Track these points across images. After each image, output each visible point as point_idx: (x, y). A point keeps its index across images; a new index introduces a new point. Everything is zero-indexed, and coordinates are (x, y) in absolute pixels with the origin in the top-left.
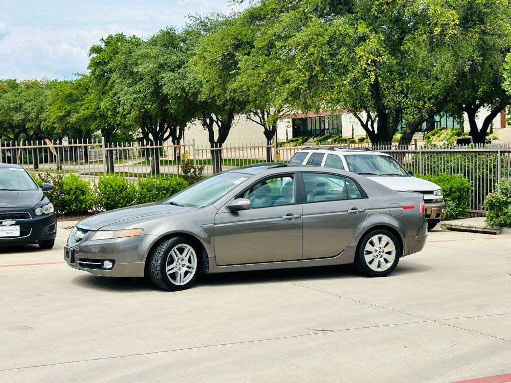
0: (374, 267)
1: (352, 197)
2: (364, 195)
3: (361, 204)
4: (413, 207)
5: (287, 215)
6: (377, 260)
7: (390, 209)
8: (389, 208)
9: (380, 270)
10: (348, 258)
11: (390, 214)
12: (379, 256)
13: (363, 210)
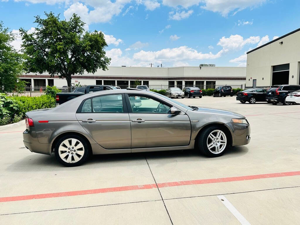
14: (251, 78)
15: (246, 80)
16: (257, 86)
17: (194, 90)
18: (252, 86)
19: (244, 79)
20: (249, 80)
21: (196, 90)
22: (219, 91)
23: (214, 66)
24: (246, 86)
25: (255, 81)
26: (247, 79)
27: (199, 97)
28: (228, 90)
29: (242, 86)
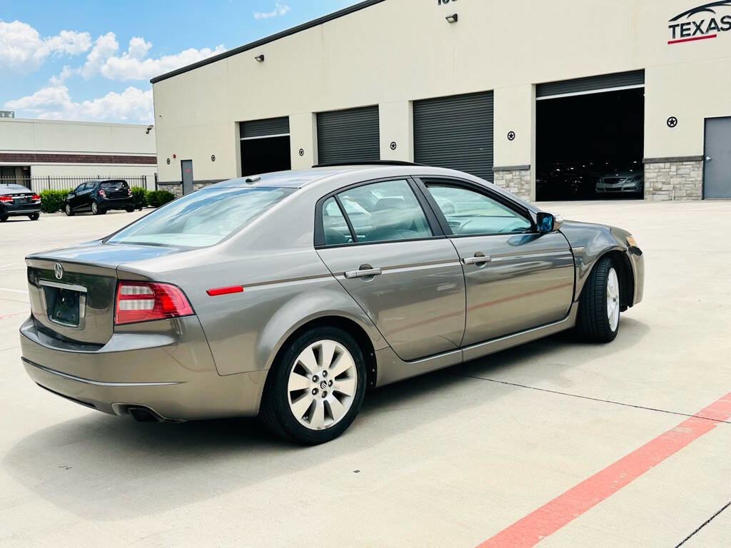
14: (175, 156)
15: (156, 163)
16: (194, 179)
17: (14, 195)
18: (181, 180)
19: (152, 160)
20: (168, 162)
21: (19, 195)
22: (88, 195)
23: (10, 115)
24: (160, 180)
25: (186, 164)
26: (161, 161)
27: (27, 218)
28: (117, 192)
29: (144, 179)
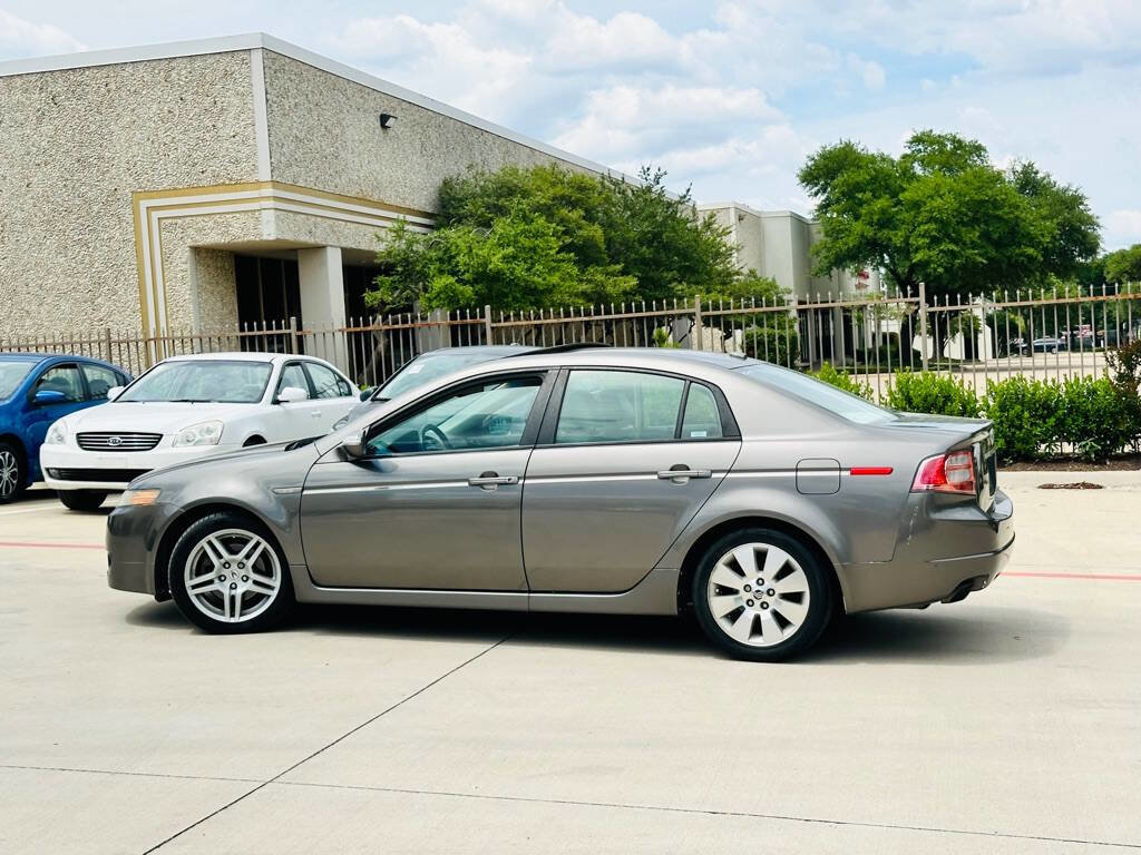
0: (739, 632)
1: (694, 435)
2: (730, 431)
3: (702, 455)
4: (888, 471)
5: (482, 476)
6: (749, 614)
7: (800, 474)
8: (797, 470)
9: (757, 642)
10: (660, 599)
11: (797, 488)
12: (757, 603)
13: (707, 473)
